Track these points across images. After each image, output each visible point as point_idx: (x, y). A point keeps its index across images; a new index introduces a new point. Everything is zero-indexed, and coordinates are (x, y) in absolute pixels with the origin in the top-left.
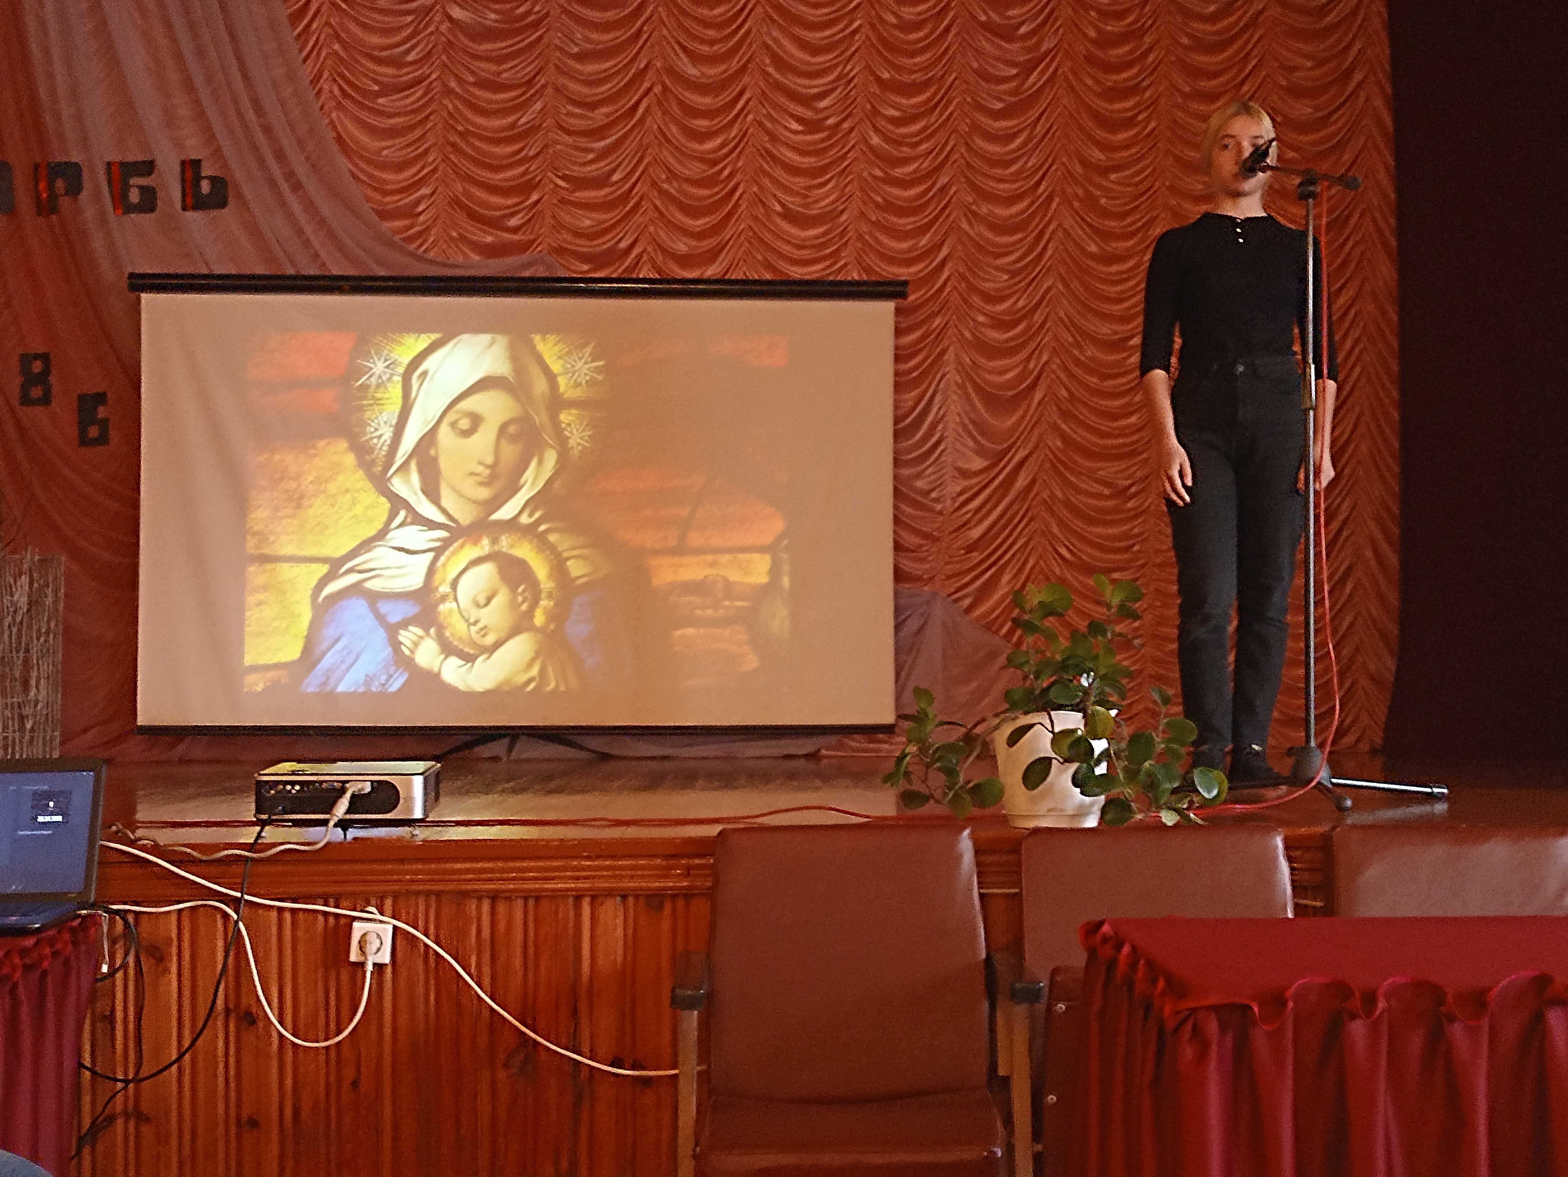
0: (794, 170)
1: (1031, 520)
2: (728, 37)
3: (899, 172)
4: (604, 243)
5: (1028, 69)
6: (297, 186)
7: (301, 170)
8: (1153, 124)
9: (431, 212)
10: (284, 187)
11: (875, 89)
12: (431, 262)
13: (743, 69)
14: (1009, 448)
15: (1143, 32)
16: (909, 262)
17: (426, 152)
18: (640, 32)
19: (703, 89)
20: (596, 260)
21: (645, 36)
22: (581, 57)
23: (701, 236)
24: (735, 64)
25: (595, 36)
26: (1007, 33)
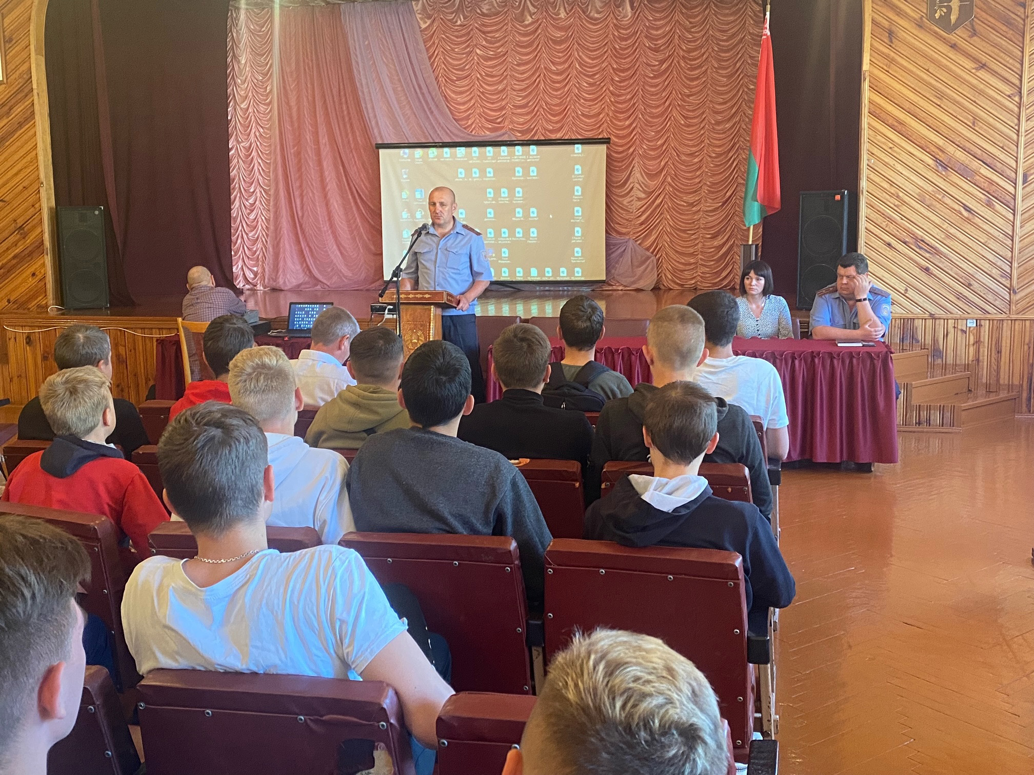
0: (586, 100)
1: (661, 214)
2: (564, 56)
3: (620, 99)
4: (526, 127)
5: (662, 62)
6: (432, 113)
7: (433, 108)
8: (704, 79)
9: (474, 119)
10: (428, 113)
11: (611, 71)
12: (473, 136)
13: (570, 66)
14: (653, 192)
15: (702, 47)
16: (624, 129)
17: (472, 99)
18: (536, 55)
19: (557, 74)
20: (523, 132)
21: (538, 57)
22: (518, 65)
23: (557, 122)
24: (566, 65)
25: (524, 58)
26: (656, 50)
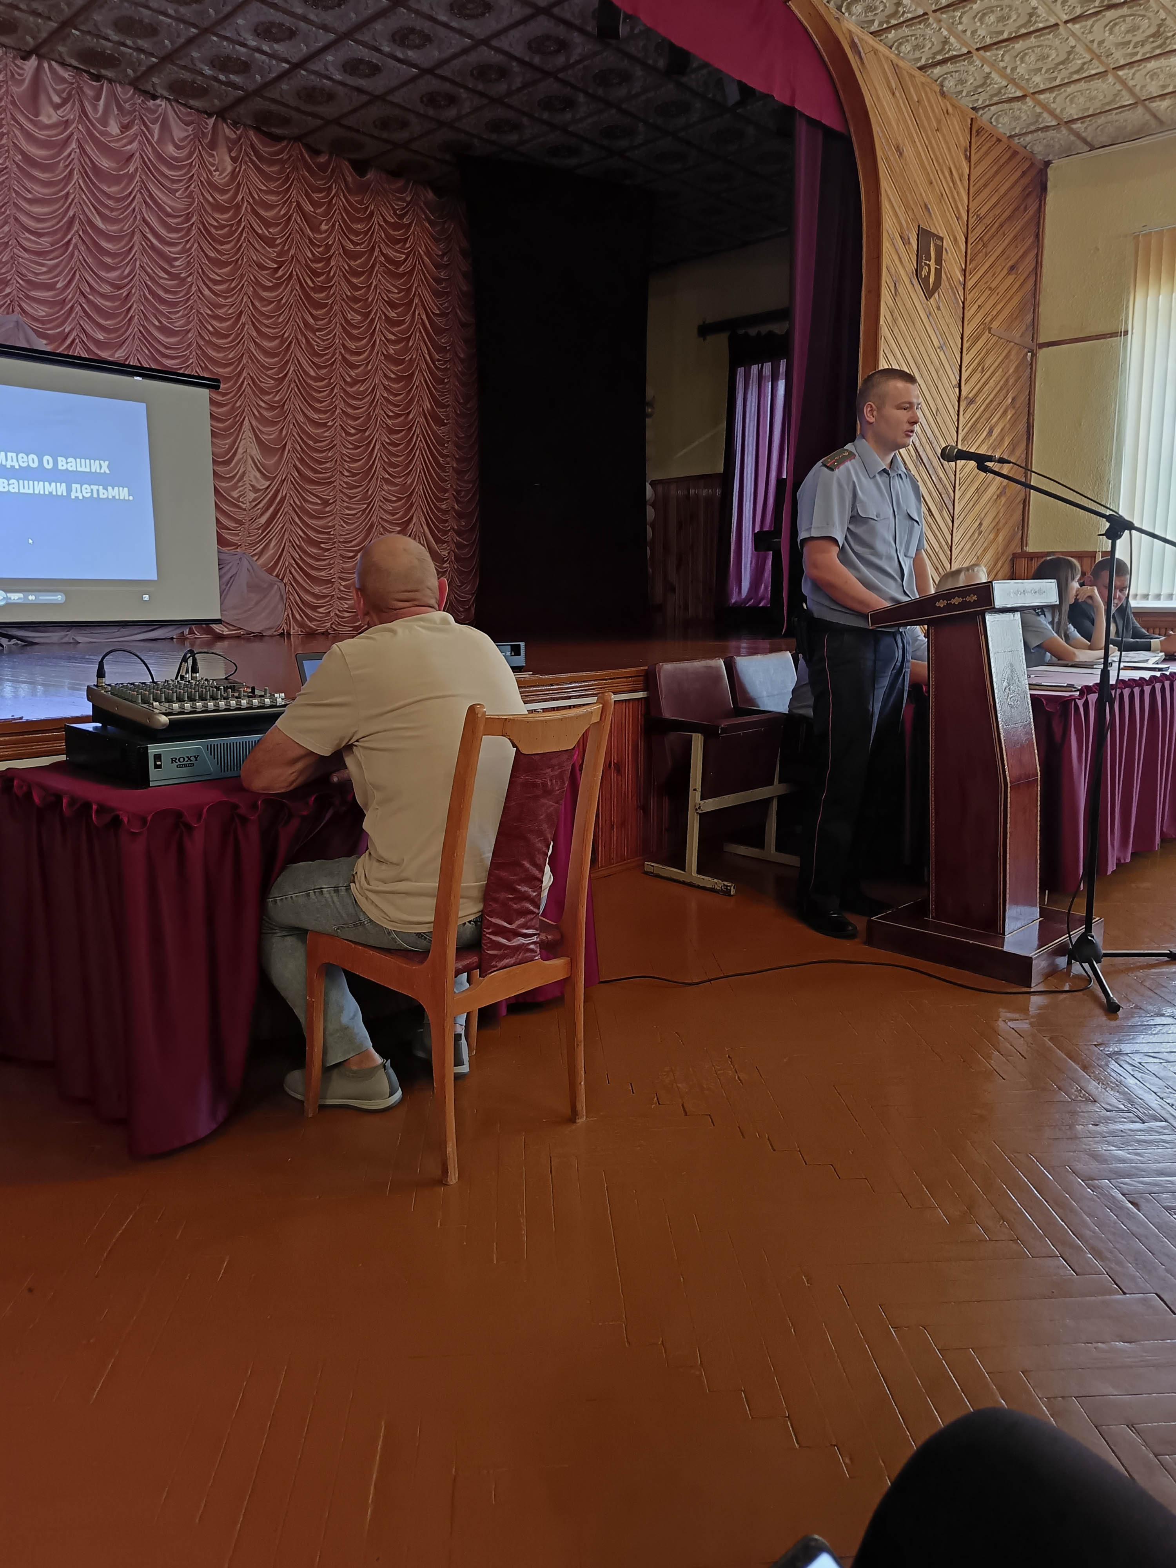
0: (162, 301)
2: (122, 209)
3: (220, 312)
18: (68, 193)
20: (48, 338)
21: (72, 197)
22: (31, 201)
25: (40, 189)
